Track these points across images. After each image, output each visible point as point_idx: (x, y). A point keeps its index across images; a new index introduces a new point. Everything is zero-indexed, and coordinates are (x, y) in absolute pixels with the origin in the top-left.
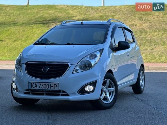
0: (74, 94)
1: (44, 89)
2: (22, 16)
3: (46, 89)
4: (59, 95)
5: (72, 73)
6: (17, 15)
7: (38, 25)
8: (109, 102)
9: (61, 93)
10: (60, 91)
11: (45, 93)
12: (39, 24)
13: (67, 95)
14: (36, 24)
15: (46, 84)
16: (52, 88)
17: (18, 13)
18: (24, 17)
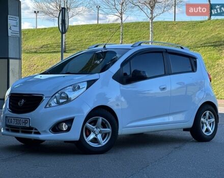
0: (45, 132)
1: (17, 125)
2: (190, 36)
3: (19, 125)
4: (31, 133)
5: (45, 108)
6: (184, 34)
7: (206, 48)
8: (100, 146)
9: (33, 131)
10: (32, 128)
11: (20, 130)
12: (209, 46)
13: (38, 133)
14: (205, 46)
15: (19, 119)
16: (24, 124)
17: (187, 32)
18: (192, 37)
